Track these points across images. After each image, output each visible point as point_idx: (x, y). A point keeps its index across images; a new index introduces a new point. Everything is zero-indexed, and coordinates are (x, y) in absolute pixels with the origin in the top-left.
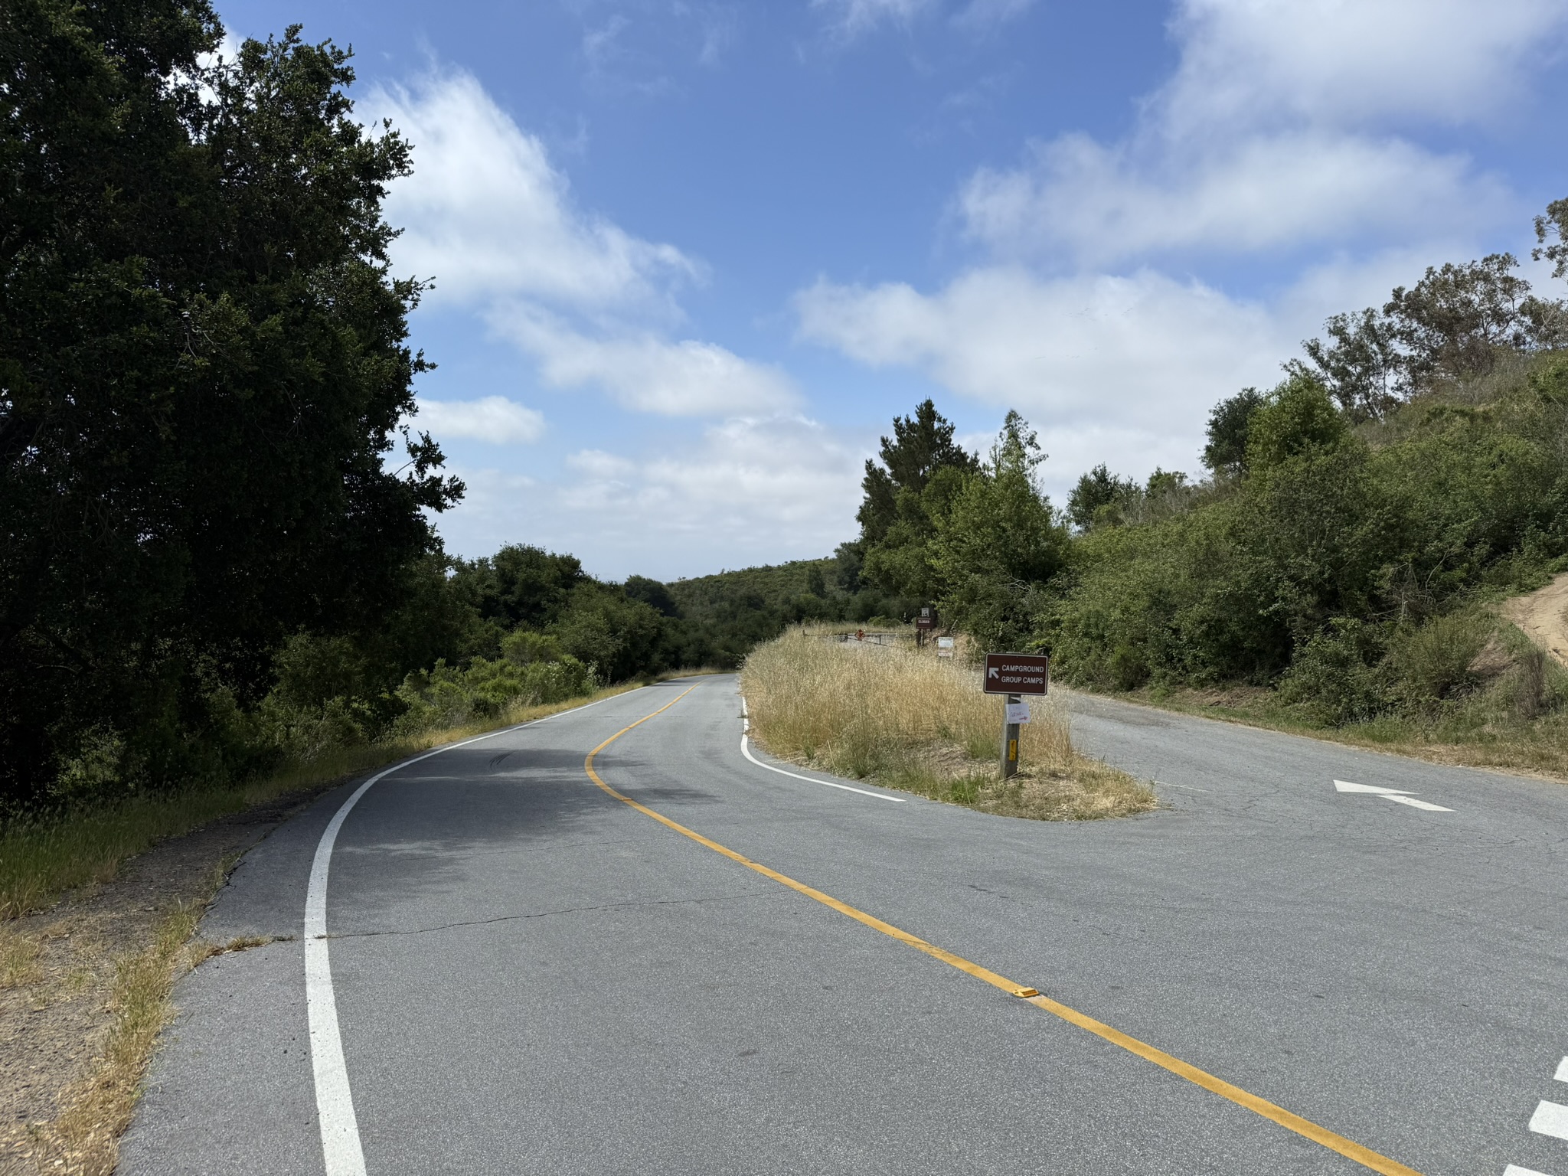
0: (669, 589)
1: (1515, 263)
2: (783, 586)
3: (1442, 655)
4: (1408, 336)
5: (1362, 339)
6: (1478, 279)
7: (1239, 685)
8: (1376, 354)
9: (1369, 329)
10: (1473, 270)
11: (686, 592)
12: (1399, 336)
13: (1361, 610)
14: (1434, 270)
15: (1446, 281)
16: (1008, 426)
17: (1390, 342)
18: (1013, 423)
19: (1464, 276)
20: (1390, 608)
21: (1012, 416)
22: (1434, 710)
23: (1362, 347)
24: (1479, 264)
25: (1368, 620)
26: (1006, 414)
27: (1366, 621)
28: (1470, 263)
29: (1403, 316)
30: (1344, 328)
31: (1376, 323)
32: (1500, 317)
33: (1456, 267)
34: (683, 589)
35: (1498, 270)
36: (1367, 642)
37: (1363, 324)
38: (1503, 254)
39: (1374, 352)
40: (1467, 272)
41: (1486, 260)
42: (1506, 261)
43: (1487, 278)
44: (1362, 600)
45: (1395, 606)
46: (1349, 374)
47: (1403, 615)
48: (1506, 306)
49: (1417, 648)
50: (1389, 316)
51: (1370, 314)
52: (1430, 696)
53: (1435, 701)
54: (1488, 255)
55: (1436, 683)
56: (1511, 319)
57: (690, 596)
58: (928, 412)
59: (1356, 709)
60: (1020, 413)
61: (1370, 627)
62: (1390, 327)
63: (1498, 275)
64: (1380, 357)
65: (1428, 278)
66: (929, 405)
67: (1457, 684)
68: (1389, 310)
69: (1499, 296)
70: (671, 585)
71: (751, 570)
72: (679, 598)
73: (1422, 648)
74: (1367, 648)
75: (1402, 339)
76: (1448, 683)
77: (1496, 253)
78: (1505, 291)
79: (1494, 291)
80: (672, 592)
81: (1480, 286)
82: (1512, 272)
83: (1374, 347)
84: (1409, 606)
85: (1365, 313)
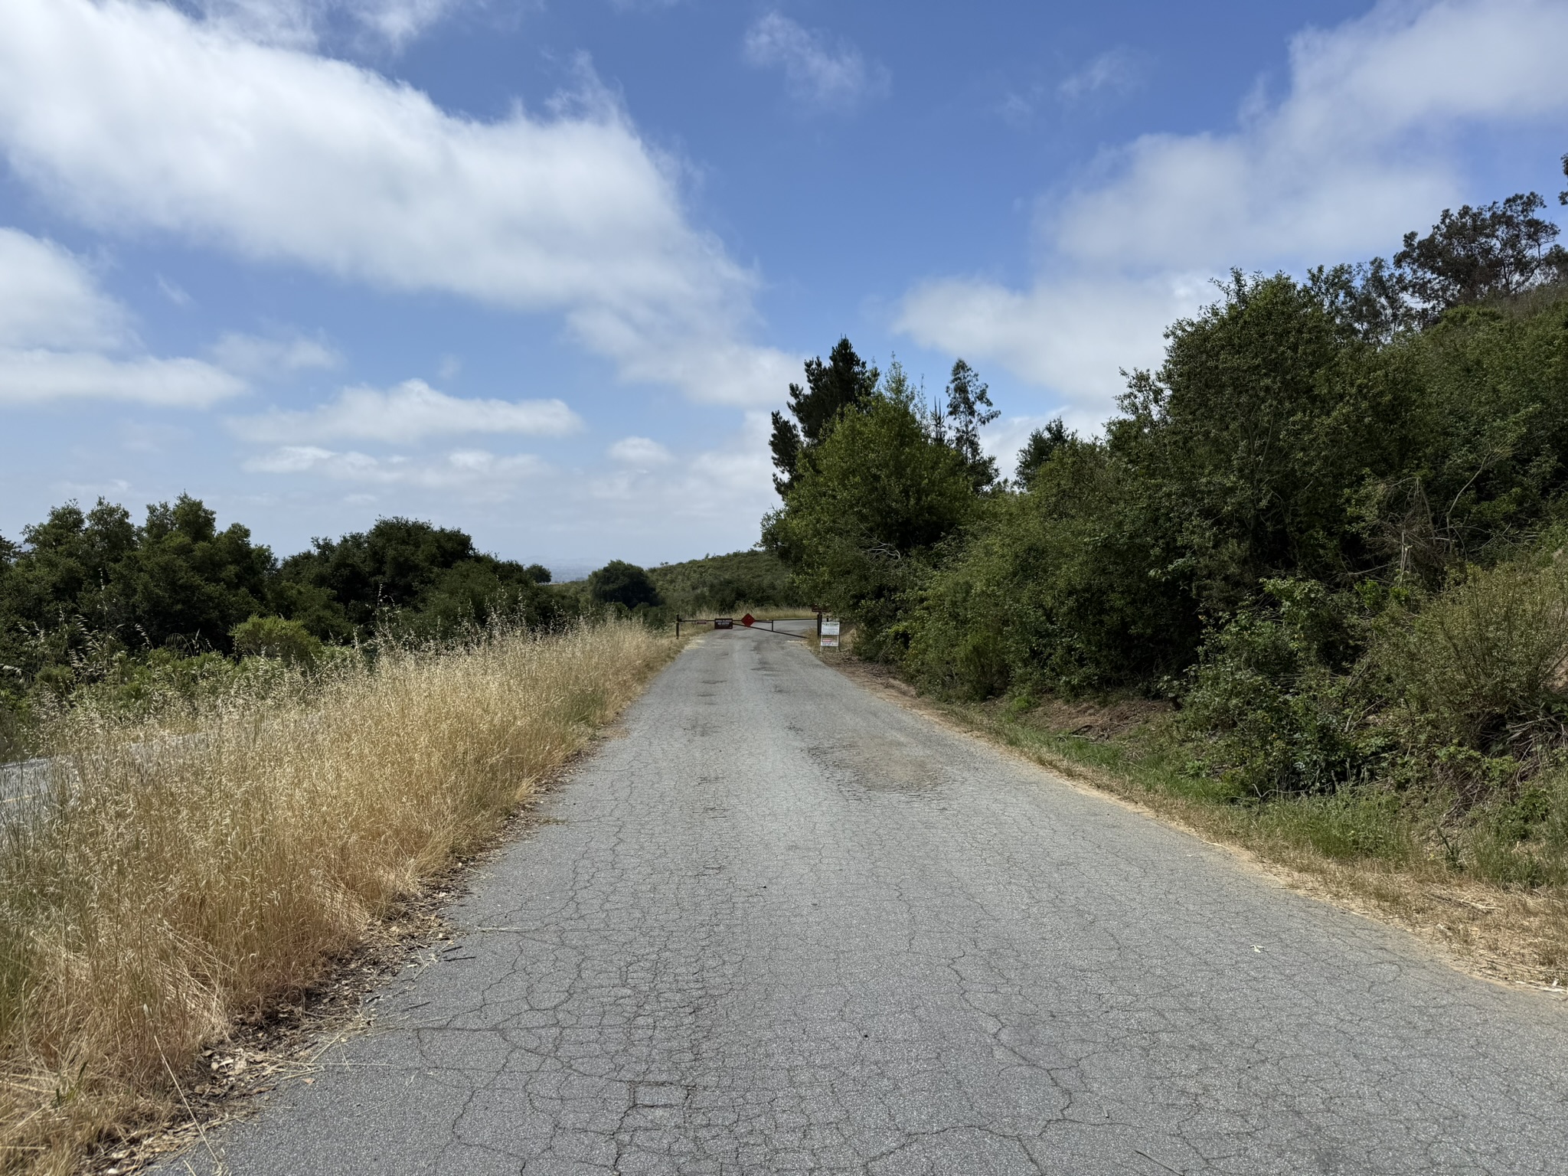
0: (649, 575)
1: (1542, 204)
2: (768, 571)
3: (1486, 653)
4: (1421, 289)
5: (1370, 293)
6: (1500, 223)
7: (1127, 698)
8: (1385, 309)
9: (1377, 282)
10: (1494, 213)
11: (668, 578)
12: (1411, 289)
13: (1328, 567)
14: (1451, 212)
15: (1465, 224)
16: (956, 379)
17: (1401, 295)
18: (961, 375)
19: (1483, 220)
20: (1381, 561)
21: (960, 367)
22: (1468, 776)
23: (1370, 300)
24: (1501, 204)
25: (1338, 585)
26: (954, 364)
27: (1334, 587)
28: (1491, 204)
29: (1415, 267)
30: (1349, 281)
31: (1385, 274)
32: (1523, 266)
33: (1475, 210)
34: (666, 575)
35: (1522, 212)
36: (1336, 625)
37: (1369, 276)
38: (1527, 194)
39: (1383, 307)
40: (1488, 215)
41: (1508, 201)
42: (1531, 201)
43: (1509, 222)
44: (1329, 549)
45: (1389, 557)
46: (1355, 332)
47: (1402, 572)
48: (1531, 253)
49: (1430, 636)
50: (1400, 267)
51: (1378, 264)
52: (1460, 744)
53: (1470, 758)
54: (1511, 195)
55: (1471, 716)
56: (1537, 267)
57: (672, 581)
58: (844, 355)
59: (1301, 765)
60: (968, 364)
61: (1341, 598)
62: (1401, 279)
63: (1522, 218)
64: (1389, 311)
65: (1443, 222)
66: (845, 345)
67: (1522, 719)
68: (1399, 261)
69: (1524, 242)
70: (653, 571)
71: (736, 555)
72: (660, 583)
73: (1441, 638)
74: (1336, 636)
75: (1414, 292)
76: (1501, 716)
77: (1520, 193)
78: (1530, 237)
79: (1518, 236)
80: (654, 577)
81: (1502, 232)
82: (1538, 214)
83: (1383, 300)
84: (1412, 555)
85: (1372, 263)
